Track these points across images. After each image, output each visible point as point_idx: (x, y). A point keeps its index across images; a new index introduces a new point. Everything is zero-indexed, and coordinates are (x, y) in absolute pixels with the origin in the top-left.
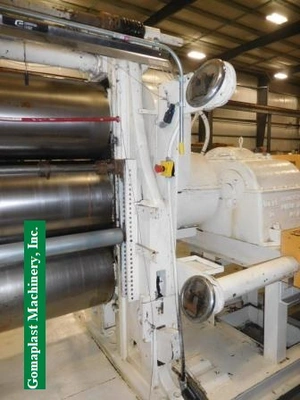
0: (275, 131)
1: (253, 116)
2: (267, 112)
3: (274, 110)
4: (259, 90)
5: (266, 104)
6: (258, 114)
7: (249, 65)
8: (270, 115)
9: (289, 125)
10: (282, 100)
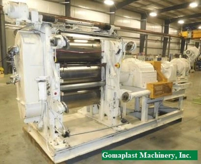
0: (150, 44)
1: (138, 35)
2: (145, 34)
3: (149, 33)
4: (142, 22)
5: (145, 29)
6: (141, 34)
7: (137, 8)
8: (147, 35)
9: (157, 41)
10: (153, 27)
